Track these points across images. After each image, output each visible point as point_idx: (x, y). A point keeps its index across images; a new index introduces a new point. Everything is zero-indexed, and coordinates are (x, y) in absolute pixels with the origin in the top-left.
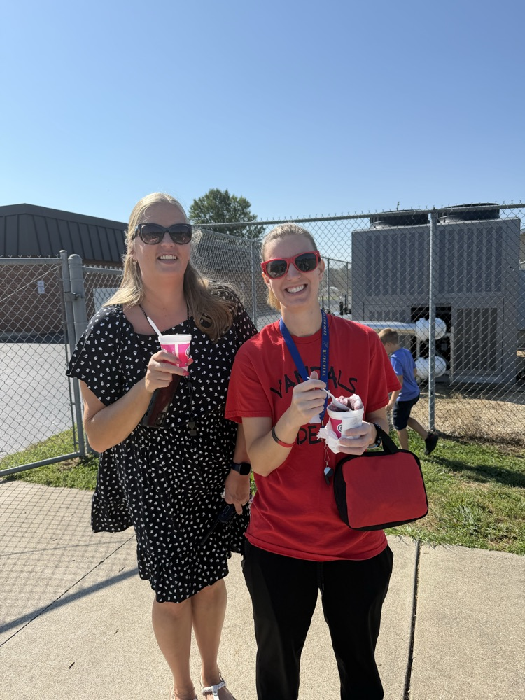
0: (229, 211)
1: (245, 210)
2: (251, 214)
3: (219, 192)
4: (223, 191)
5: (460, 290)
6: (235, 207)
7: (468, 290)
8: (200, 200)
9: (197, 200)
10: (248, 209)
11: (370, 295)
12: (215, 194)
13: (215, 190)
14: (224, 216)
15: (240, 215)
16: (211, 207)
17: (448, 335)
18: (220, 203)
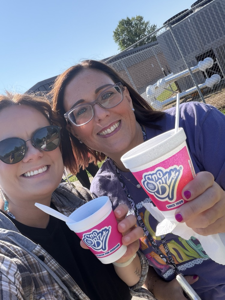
0: (133, 27)
1: (142, 22)
2: (146, 22)
3: (124, 20)
4: (126, 19)
5: (217, 38)
6: (135, 23)
7: (221, 36)
8: (116, 30)
9: (115, 31)
10: (143, 20)
11: (176, 60)
12: (122, 23)
13: (121, 20)
14: (132, 31)
15: (140, 25)
16: (123, 31)
17: (216, 62)
18: (127, 25)
